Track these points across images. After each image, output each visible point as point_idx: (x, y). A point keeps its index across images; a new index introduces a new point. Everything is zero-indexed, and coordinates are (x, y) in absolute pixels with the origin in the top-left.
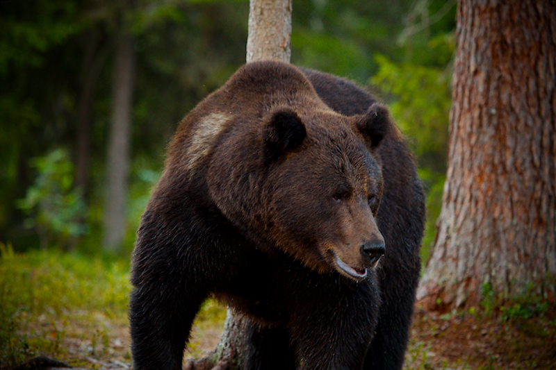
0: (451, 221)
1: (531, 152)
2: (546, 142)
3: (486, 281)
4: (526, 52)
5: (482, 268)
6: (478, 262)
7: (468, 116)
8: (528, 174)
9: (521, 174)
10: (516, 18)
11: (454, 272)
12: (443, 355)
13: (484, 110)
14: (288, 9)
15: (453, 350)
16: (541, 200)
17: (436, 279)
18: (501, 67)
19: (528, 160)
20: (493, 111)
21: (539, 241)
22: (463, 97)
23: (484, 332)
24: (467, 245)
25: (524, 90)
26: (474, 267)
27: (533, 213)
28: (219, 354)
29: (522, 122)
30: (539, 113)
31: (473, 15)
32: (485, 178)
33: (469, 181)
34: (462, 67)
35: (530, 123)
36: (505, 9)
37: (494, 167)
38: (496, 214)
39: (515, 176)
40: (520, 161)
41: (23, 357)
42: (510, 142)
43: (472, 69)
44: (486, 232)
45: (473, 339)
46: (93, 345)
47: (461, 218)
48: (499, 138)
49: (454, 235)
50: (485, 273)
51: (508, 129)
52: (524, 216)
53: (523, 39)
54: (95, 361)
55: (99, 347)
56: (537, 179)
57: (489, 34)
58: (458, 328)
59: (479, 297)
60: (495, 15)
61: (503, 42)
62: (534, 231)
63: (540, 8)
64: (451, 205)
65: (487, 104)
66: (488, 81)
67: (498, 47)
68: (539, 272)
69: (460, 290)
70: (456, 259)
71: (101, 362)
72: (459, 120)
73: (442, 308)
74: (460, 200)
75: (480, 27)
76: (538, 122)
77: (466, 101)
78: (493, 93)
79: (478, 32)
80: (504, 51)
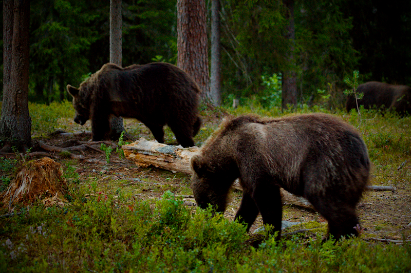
1: (200, 64)
2: (204, 61)
4: (197, 36)
8: (200, 70)
9: (198, 70)
10: (193, 26)
13: (186, 53)
18: (190, 41)
19: (199, 66)
20: (189, 53)
25: (197, 46)
29: (197, 55)
30: (202, 53)
31: (181, 27)
34: (179, 41)
35: (199, 56)
36: (190, 24)
37: (190, 69)
39: (196, 71)
42: (194, 61)
43: (182, 41)
48: (191, 61)
53: (196, 32)
57: (186, 31)
60: (187, 26)
61: (190, 33)
63: (200, 23)
65: (186, 51)
66: (186, 45)
75: (183, 29)
76: (202, 56)
78: (188, 48)
79: (183, 31)
80: (191, 36)
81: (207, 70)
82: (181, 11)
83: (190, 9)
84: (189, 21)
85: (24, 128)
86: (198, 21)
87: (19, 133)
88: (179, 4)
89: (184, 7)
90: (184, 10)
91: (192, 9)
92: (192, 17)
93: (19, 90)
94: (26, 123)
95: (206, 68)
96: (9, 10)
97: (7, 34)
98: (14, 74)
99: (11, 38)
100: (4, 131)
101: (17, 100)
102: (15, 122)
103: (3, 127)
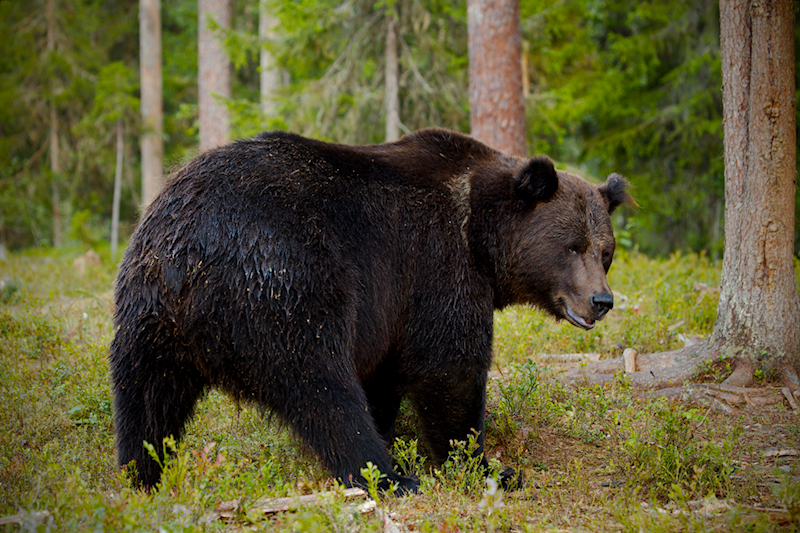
93: (770, 223)
96: (736, 12)
97: (733, 76)
98: (758, 181)
99: (745, 86)
100: (731, 331)
101: (766, 250)
102: (761, 306)
103: (729, 320)
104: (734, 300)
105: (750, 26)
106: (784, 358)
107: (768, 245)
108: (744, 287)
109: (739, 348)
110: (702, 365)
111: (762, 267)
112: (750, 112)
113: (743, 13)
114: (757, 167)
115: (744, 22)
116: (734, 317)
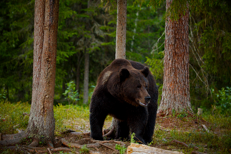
0: (164, 95)
1: (183, 78)
2: (186, 76)
3: (173, 109)
4: (181, 55)
5: (172, 106)
6: (171, 104)
7: (168, 70)
8: (182, 83)
9: (181, 83)
10: (178, 47)
11: (166, 107)
12: (164, 127)
13: (172, 69)
14: (125, 46)
15: (166, 125)
16: (185, 89)
17: (161, 109)
18: (175, 58)
19: (182, 80)
20: (174, 69)
21: (185, 99)
22: (166, 66)
23: (173, 121)
24: (168, 100)
25: (181, 64)
26: (170, 106)
27: (184, 93)
28: (111, 128)
29: (181, 71)
30: (184, 69)
31: (168, 46)
32: (172, 85)
33: (169, 85)
34: (166, 59)
35: (182, 71)
36: (176, 45)
37: (174, 82)
38: (175, 93)
39: (179, 84)
40: (180, 80)
41: (65, 130)
42: (178, 76)
43: (168, 59)
44: (173, 97)
45: (170, 123)
46: (81, 126)
47: (167, 94)
48: (175, 75)
49: (165, 98)
50: (173, 107)
51: (177, 73)
52: (181, 93)
53: (180, 52)
54: (82, 130)
55: (83, 127)
56: (184, 85)
57: (172, 51)
58: (167, 120)
59: (172, 113)
60: (173, 46)
61: (176, 52)
62: (184, 97)
63: (184, 44)
64: (164, 91)
65: (172, 67)
66: (172, 62)
67: (174, 54)
68: (186, 106)
69: (167, 111)
70: (166, 104)
71: (83, 131)
72: (166, 71)
73: (163, 116)
74: (166, 90)
75: (170, 49)
76: (184, 71)
77: (167, 66)
78: (173, 64)
79: (170, 50)
80: (176, 55)
81: (188, 83)
82: (168, 34)
83: (176, 33)
84: (175, 42)
85: (50, 127)
86: (182, 42)
87: (45, 131)
88: (167, 27)
89: (171, 30)
90: (171, 33)
91: (177, 32)
92: (177, 39)
93: (46, 95)
94: (51, 123)
95: (188, 82)
96: (39, 28)
97: (37, 48)
98: (43, 82)
99: (41, 51)
100: (32, 129)
101: (45, 104)
102: (42, 121)
103: (32, 126)
104: (34, 119)
105: (43, 32)
106: (49, 138)
107: (45, 102)
108: (37, 115)
109: (35, 135)
110: (23, 139)
111: (43, 109)
112: (42, 60)
113: (42, 28)
114: (43, 77)
115: (41, 31)
116: (34, 124)
